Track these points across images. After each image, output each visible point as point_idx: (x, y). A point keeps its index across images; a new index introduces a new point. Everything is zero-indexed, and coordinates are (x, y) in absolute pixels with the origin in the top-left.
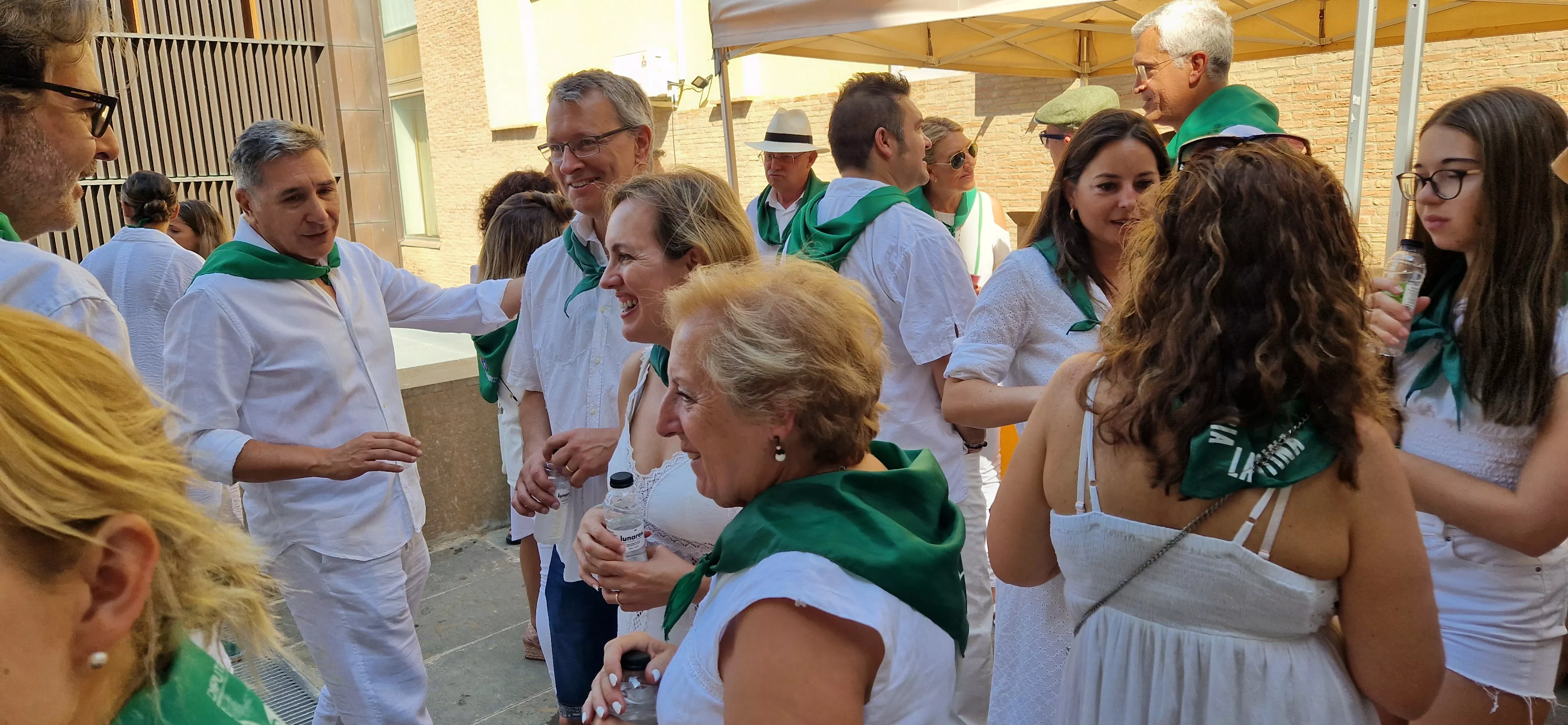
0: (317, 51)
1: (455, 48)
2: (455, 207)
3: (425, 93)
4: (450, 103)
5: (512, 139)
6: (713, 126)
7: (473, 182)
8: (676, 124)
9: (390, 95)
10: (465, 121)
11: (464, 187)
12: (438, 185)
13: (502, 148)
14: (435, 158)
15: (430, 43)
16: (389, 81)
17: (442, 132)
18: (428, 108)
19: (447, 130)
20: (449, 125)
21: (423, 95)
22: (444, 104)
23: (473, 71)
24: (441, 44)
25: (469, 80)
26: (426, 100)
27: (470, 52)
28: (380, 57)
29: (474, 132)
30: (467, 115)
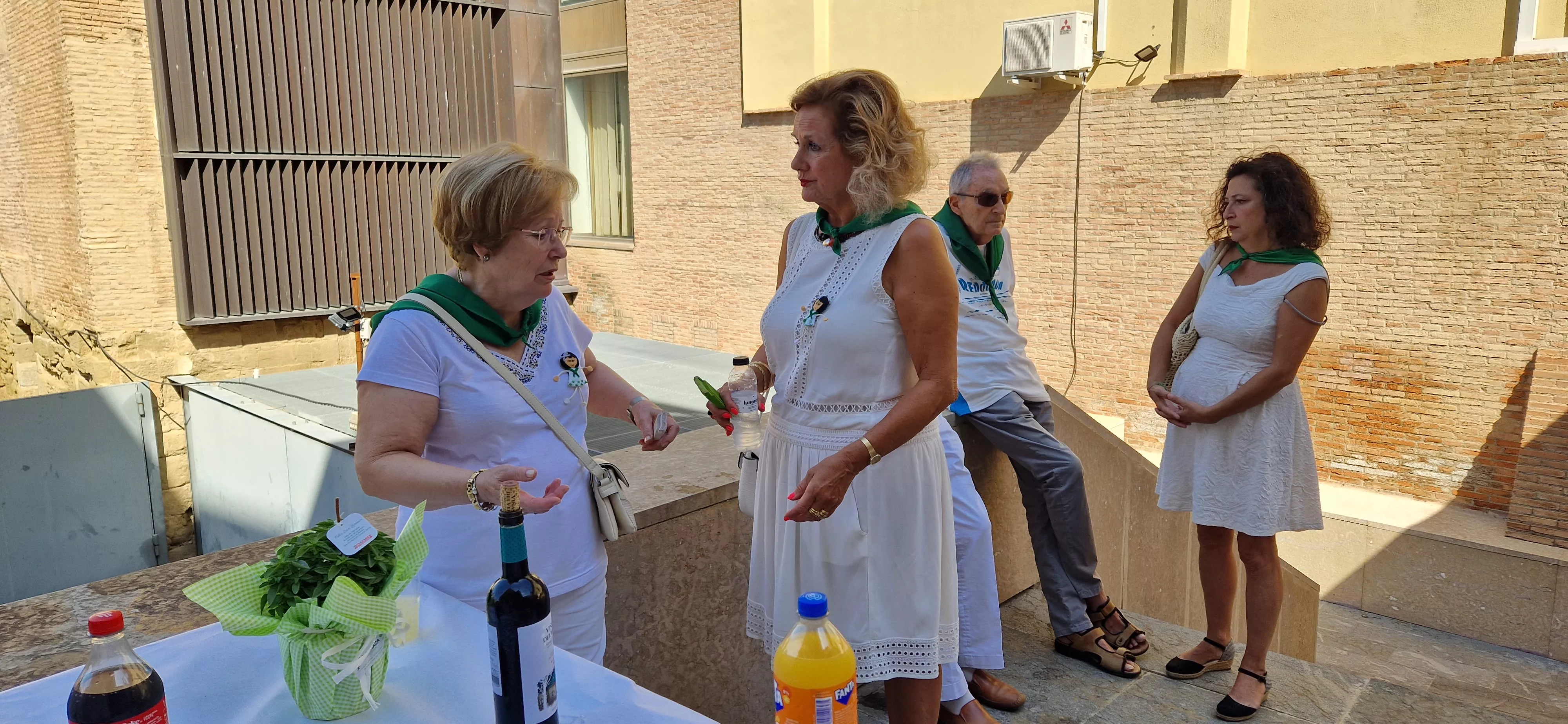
0: (497, 14)
1: (691, 17)
2: (666, 203)
3: (630, 70)
4: (673, 81)
5: (779, 124)
6: (1159, 106)
7: (703, 174)
8: (1087, 105)
9: (564, 72)
10: (696, 102)
11: (685, 179)
12: (639, 177)
13: (758, 135)
14: (638, 145)
15: (647, 12)
16: (563, 56)
17: (653, 115)
18: (631, 86)
19: (663, 113)
20: (668, 107)
21: (626, 72)
22: (661, 82)
23: (719, 43)
24: (666, 12)
25: (709, 54)
26: (630, 77)
27: (717, 22)
28: (556, 27)
29: (711, 115)
30: (701, 96)
